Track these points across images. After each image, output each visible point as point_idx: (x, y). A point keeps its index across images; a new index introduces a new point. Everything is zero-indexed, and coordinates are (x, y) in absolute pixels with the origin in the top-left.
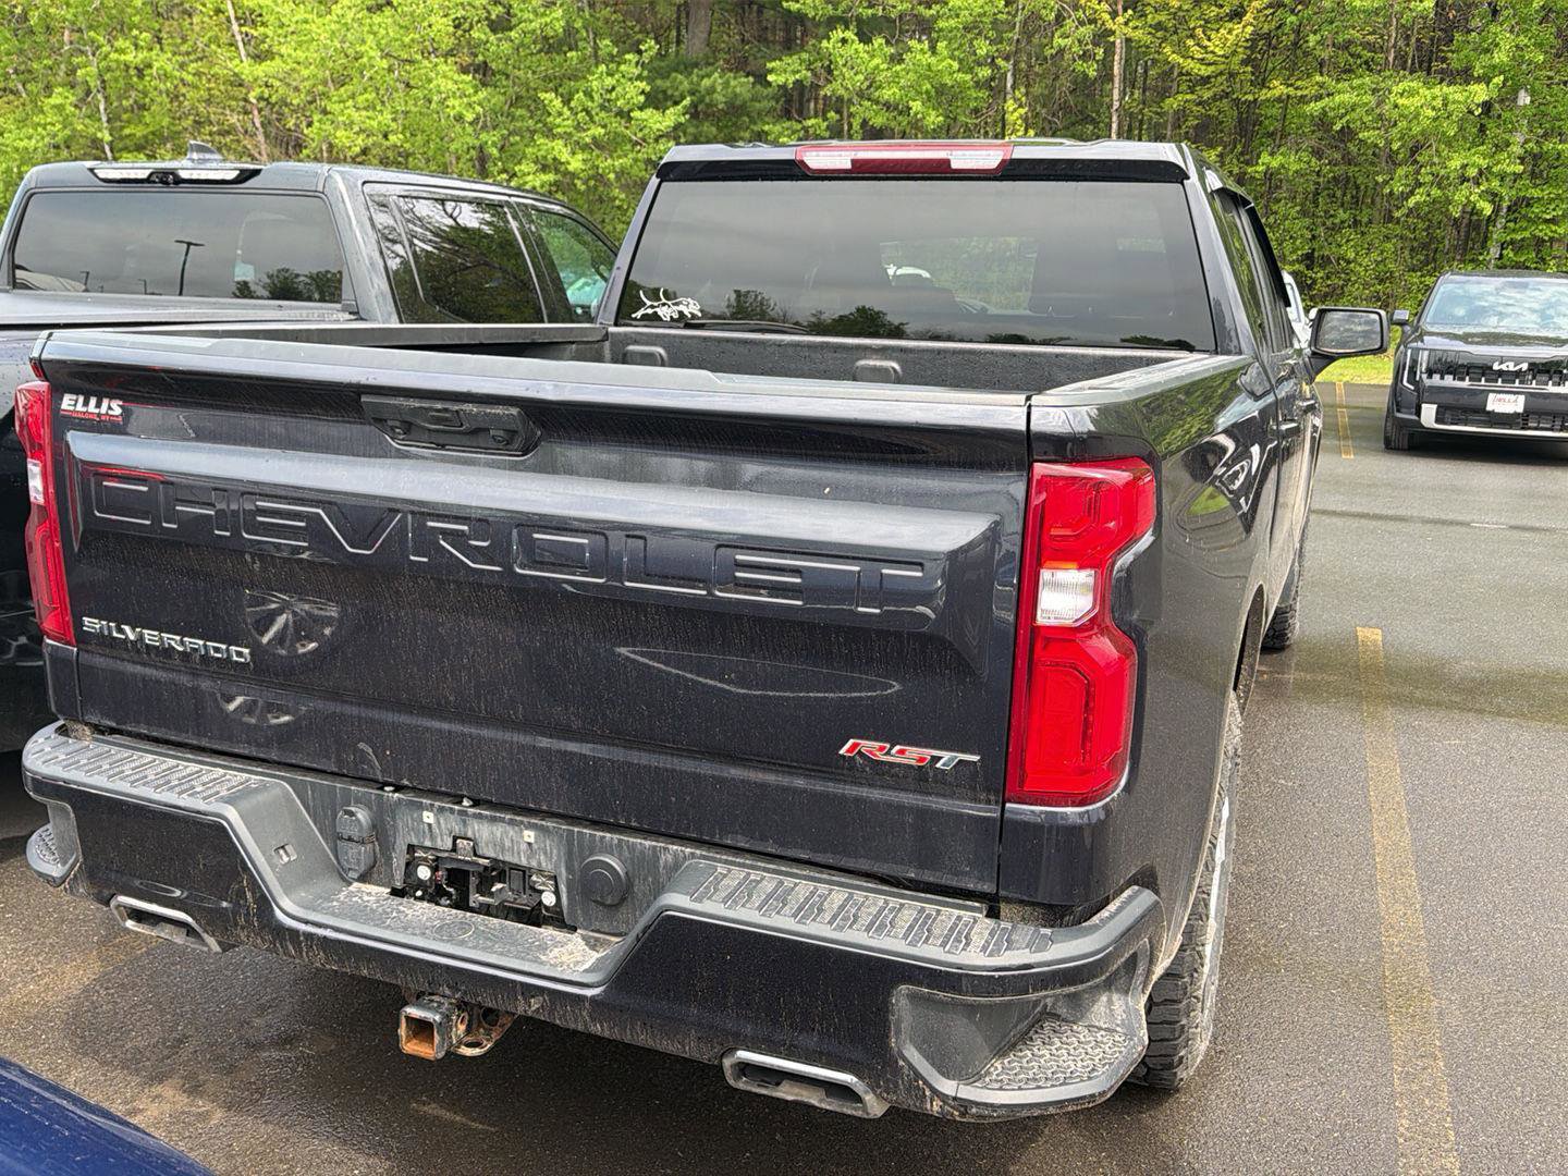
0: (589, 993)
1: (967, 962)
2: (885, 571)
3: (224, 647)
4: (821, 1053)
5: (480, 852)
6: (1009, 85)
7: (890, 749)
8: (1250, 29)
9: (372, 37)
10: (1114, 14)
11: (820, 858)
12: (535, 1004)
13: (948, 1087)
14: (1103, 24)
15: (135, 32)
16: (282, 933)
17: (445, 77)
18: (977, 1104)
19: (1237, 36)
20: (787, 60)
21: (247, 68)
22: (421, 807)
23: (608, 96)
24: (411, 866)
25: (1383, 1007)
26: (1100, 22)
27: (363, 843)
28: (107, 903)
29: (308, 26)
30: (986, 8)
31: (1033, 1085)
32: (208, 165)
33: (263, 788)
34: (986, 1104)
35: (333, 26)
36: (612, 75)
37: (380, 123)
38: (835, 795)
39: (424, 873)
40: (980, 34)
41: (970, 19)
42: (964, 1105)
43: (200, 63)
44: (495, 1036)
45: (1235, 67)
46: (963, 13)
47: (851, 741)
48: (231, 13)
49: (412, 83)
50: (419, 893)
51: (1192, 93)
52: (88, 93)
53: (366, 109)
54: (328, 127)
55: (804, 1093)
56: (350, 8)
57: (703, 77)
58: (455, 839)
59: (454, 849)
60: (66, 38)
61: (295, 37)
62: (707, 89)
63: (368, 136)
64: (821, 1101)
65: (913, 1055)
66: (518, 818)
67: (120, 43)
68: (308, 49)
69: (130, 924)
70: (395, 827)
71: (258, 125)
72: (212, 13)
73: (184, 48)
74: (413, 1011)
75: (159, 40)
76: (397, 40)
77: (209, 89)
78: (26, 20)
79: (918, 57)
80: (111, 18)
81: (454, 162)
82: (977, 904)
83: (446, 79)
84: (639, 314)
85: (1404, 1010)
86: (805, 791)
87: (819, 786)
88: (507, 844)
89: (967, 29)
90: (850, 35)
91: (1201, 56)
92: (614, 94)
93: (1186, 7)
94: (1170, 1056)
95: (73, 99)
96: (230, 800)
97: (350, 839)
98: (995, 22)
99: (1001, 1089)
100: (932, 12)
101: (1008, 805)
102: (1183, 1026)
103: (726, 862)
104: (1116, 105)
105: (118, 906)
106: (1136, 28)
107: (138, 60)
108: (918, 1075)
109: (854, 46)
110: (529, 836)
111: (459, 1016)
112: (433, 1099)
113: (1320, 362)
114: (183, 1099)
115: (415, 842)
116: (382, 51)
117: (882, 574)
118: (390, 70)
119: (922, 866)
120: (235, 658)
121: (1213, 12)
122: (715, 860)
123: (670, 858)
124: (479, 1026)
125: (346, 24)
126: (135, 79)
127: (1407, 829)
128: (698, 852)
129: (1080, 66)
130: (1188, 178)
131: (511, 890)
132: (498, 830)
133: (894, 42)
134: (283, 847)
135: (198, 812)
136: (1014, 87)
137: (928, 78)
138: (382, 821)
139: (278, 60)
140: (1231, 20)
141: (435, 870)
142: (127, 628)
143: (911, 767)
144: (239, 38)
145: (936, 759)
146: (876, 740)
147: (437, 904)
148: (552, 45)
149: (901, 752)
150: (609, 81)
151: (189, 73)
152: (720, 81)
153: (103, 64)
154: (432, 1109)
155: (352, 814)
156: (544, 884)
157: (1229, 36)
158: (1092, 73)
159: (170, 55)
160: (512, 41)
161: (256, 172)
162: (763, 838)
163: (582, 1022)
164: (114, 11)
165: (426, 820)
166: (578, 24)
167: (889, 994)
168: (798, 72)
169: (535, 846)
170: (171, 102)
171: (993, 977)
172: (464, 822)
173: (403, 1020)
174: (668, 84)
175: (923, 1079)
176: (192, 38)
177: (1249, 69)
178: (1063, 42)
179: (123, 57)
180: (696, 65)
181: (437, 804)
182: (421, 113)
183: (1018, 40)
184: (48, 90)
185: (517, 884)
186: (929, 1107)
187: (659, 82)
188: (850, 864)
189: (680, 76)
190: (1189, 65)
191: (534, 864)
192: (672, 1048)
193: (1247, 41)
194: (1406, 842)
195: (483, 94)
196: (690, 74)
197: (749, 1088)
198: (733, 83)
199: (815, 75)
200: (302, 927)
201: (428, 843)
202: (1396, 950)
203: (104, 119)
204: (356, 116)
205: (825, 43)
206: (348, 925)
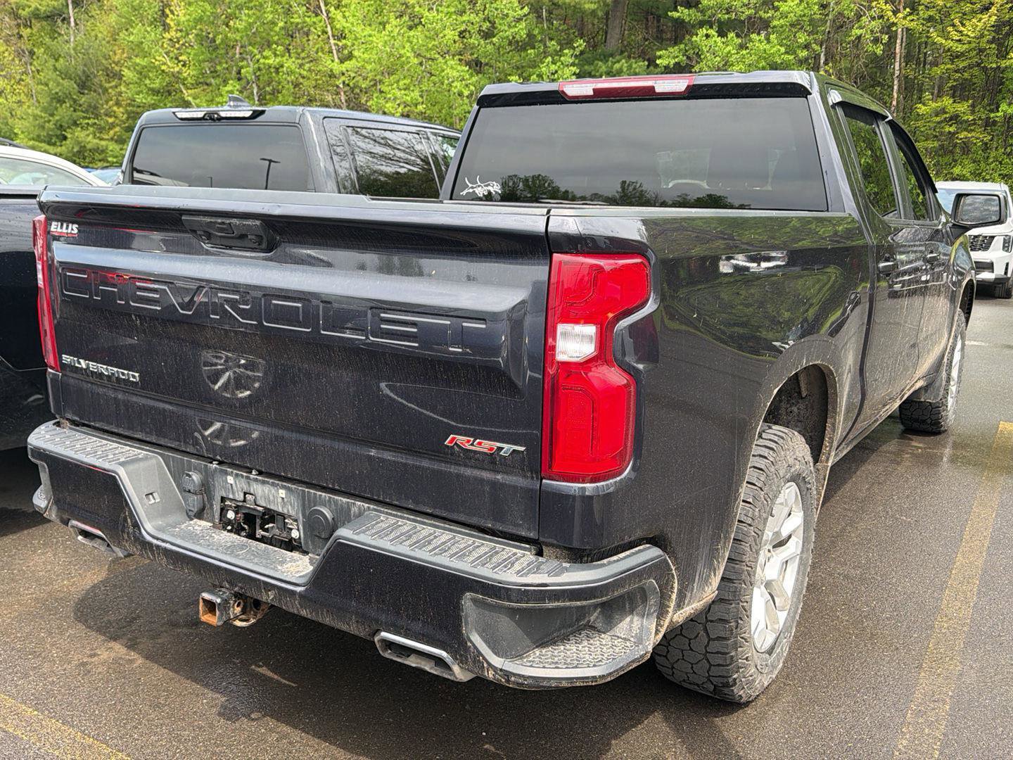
0: (299, 589)
1: (504, 579)
2: (465, 324)
3: (126, 372)
4: (423, 635)
5: (258, 503)
6: (822, 62)
7: (474, 441)
8: (994, 18)
9: (409, 44)
10: (895, 12)
11: (438, 512)
12: (271, 595)
13: (497, 661)
14: (888, 20)
15: (274, 46)
16: (146, 545)
17: (452, 68)
18: (515, 675)
19: (985, 23)
20: (671, 49)
21: (337, 67)
22: (226, 473)
23: (552, 77)
24: (223, 510)
25: (920, 667)
26: (886, 18)
27: (196, 494)
28: (67, 524)
29: (371, 38)
30: (806, 11)
31: (553, 666)
32: (240, 109)
33: (146, 458)
34: (519, 675)
35: (386, 38)
36: (555, 64)
37: (412, 98)
38: (446, 472)
39: (231, 515)
40: (801, 28)
41: (794, 19)
42: (507, 674)
43: (311, 64)
44: (259, 616)
45: (983, 45)
46: (789, 16)
47: (452, 436)
48: (330, 33)
49: (433, 72)
50: (229, 528)
51: (952, 64)
52: (248, 83)
53: (405, 89)
54: (382, 101)
55: (423, 663)
56: (396, 26)
57: (615, 63)
58: (245, 494)
59: (244, 501)
60: (237, 51)
61: (364, 46)
62: (617, 70)
63: (405, 107)
64: (431, 668)
65: (476, 639)
66: (277, 482)
67: (267, 53)
68: (371, 53)
69: (80, 538)
70: (214, 485)
71: (343, 101)
72: (320, 33)
73: (303, 55)
74: (206, 596)
75: (289, 51)
76: (424, 46)
77: (316, 80)
78: (215, 41)
79: (757, 45)
80: (262, 38)
81: (458, 121)
82: (527, 546)
83: (454, 70)
84: (464, 193)
85: (934, 670)
86: (428, 468)
87: (435, 466)
88: (271, 498)
89: (792, 25)
90: (712, 32)
91: (958, 38)
92: (556, 76)
93: (948, 5)
94: (726, 677)
95: (238, 87)
96: (122, 464)
97: (189, 491)
98: (811, 21)
99: (531, 666)
100: (769, 15)
101: (544, 481)
102: (732, 657)
103: (387, 513)
104: (897, 73)
105: (73, 527)
106: (913, 20)
107: (275, 63)
108: (480, 654)
109: (714, 39)
110: (282, 493)
111: (235, 601)
112: (267, 665)
113: (958, 231)
114: (123, 650)
115: (225, 495)
116: (415, 52)
117: (462, 326)
118: (421, 64)
119: (495, 519)
120: (131, 379)
121: (968, 8)
122: (381, 512)
123: (356, 509)
124: (251, 609)
125: (394, 36)
126: (274, 74)
127: (984, 554)
128: (372, 506)
129: (870, 47)
130: (810, 94)
131: (278, 528)
132: (267, 488)
133: (743, 35)
134: (151, 494)
135: (105, 470)
136: (826, 63)
137: (765, 58)
138: (208, 482)
139: (354, 60)
140: (981, 13)
141: (236, 513)
142: (82, 361)
143: (486, 454)
144: (334, 48)
145: (500, 449)
146: (465, 436)
147: (239, 535)
148: (520, 46)
149: (480, 444)
150: (553, 68)
151: (304, 70)
152: (625, 65)
153: (256, 66)
154: (264, 670)
155: (190, 476)
156: (291, 524)
157: (978, 24)
158: (879, 52)
159: (294, 59)
160: (494, 44)
161: (263, 112)
162: (407, 498)
163: (295, 608)
164: (264, 34)
165: (229, 481)
166: (536, 32)
167: (460, 598)
168: (677, 57)
169: (285, 500)
170: (294, 88)
171: (520, 590)
172: (249, 483)
173: (201, 601)
174: (593, 68)
175: (482, 655)
176: (307, 48)
177: (993, 46)
178: (859, 32)
179: (267, 61)
180: (612, 55)
181: (235, 471)
182: (437, 91)
183: (829, 32)
184: (225, 82)
185: (280, 524)
186: (486, 674)
187: (586, 67)
188: (455, 516)
189: (600, 63)
190: (950, 44)
191: (285, 511)
192: (344, 628)
193: (993, 26)
194: (980, 563)
195: (474, 79)
196: (607, 61)
197: (391, 657)
198: (634, 66)
199: (688, 58)
200: (155, 542)
201: (231, 496)
202: (943, 631)
203: (256, 99)
204: (398, 94)
205: (694, 38)
206: (178, 542)
